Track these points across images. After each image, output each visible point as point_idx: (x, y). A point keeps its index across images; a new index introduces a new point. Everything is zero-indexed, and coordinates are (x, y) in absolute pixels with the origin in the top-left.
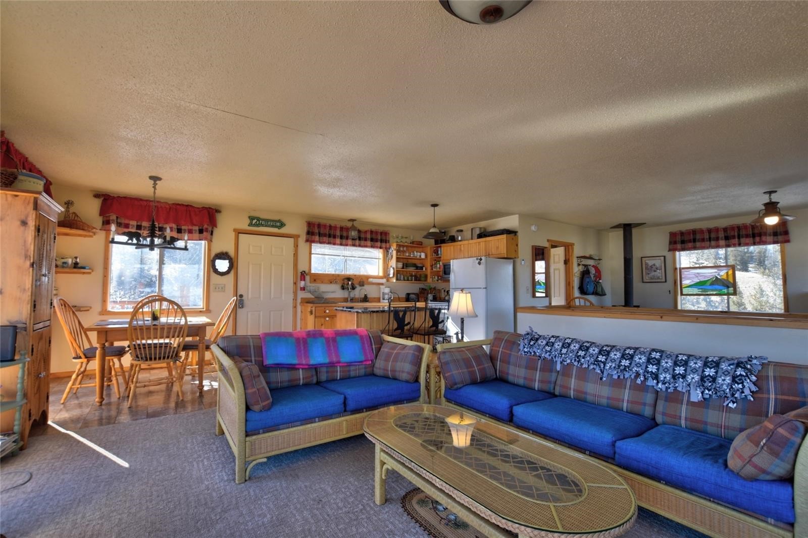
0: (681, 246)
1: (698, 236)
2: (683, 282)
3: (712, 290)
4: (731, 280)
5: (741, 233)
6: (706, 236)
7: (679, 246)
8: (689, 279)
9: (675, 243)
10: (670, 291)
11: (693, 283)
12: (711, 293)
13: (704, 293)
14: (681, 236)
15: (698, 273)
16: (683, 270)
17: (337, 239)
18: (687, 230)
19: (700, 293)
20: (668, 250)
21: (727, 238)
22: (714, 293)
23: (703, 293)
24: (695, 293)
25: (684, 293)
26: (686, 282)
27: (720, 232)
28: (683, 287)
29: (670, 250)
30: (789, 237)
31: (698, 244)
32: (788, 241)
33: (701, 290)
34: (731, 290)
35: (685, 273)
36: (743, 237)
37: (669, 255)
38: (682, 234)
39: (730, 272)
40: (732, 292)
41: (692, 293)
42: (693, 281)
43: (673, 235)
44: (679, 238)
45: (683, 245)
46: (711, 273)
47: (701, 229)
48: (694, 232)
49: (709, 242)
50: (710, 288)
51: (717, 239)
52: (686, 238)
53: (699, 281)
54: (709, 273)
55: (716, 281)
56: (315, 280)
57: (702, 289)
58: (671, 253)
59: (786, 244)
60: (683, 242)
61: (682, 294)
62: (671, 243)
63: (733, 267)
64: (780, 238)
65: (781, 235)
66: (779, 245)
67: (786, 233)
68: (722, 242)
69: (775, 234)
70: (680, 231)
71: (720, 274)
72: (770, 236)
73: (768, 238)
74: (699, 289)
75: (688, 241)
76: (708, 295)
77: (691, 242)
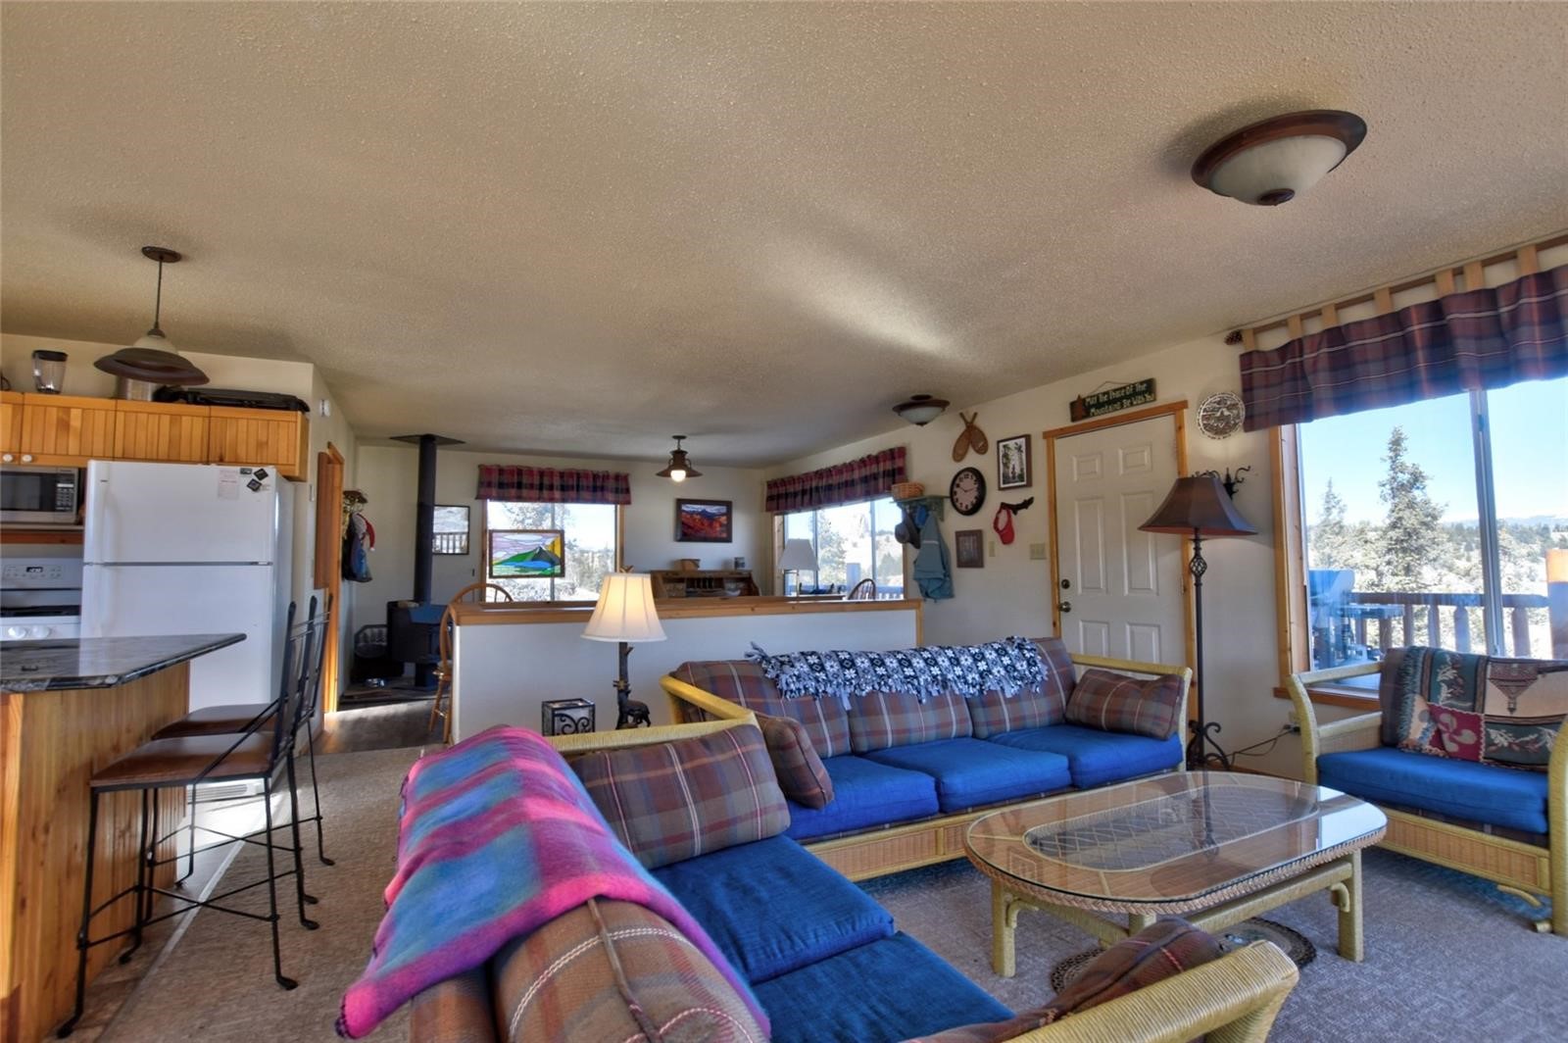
0: (499, 493)
1: (525, 480)
2: (494, 555)
3: (534, 569)
4: (558, 552)
5: (581, 484)
6: (536, 481)
7: (494, 491)
8: (502, 549)
9: (489, 485)
10: (474, 571)
11: (507, 557)
12: (533, 573)
13: (523, 574)
14: (500, 474)
15: (516, 541)
16: (494, 535)
18: (508, 466)
19: (518, 573)
20: (475, 496)
21: (563, 488)
22: (537, 573)
23: (520, 574)
24: (510, 574)
25: (494, 574)
26: (498, 555)
27: (555, 478)
28: (494, 562)
29: (478, 497)
30: (630, 497)
31: (525, 492)
32: (628, 502)
33: (520, 569)
34: (557, 569)
35: (497, 539)
36: (583, 489)
37: (476, 504)
38: (501, 471)
39: (558, 541)
40: (559, 571)
41: (506, 573)
42: (508, 554)
43: (485, 470)
44: (495, 478)
45: (501, 491)
46: (534, 541)
47: (528, 467)
48: (520, 471)
49: (538, 492)
50: (532, 565)
51: (551, 488)
52: (506, 479)
53: (517, 553)
54: (530, 541)
55: (539, 555)
57: (520, 567)
58: (479, 502)
59: (626, 506)
60: (501, 485)
61: (491, 576)
62: (481, 484)
63: (562, 533)
64: (621, 497)
65: (622, 492)
66: (619, 506)
67: (628, 491)
68: (557, 494)
69: (617, 491)
70: (499, 466)
71: (547, 542)
72: (612, 492)
73: (611, 496)
74: (516, 567)
75: (511, 485)
76: (528, 576)
77: (513, 487)
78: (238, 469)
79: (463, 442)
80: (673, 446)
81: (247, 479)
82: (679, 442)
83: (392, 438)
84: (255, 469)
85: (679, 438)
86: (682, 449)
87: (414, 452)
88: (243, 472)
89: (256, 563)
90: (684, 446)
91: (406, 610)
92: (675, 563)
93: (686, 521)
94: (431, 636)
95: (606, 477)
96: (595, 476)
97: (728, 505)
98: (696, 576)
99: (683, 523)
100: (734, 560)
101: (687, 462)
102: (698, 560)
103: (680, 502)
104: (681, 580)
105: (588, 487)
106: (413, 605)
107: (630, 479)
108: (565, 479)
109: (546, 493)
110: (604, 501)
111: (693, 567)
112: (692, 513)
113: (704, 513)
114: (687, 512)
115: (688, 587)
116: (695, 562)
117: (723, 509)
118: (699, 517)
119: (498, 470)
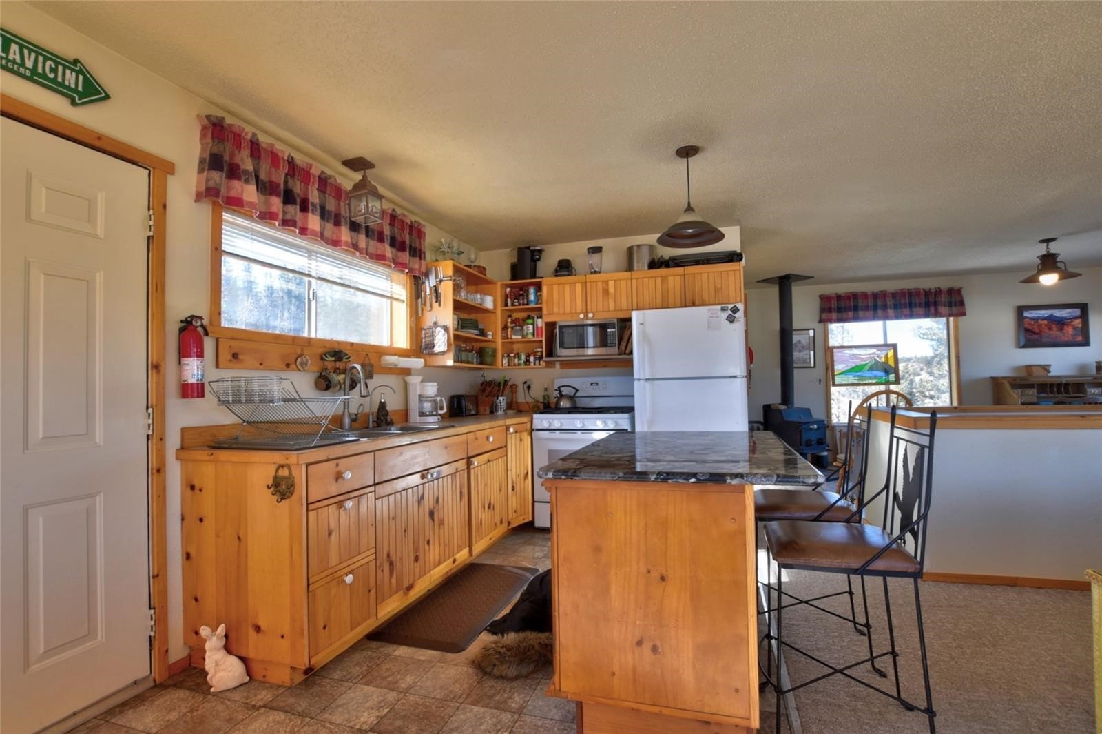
0: (838, 316)
1: (861, 303)
2: (836, 367)
3: (871, 378)
4: (891, 363)
5: (913, 301)
6: (871, 302)
7: (834, 315)
8: (843, 362)
9: (830, 310)
10: (820, 380)
11: (847, 369)
12: (870, 381)
13: (862, 382)
14: (838, 301)
15: (854, 355)
16: (835, 350)
17: (310, 215)
18: (846, 293)
19: (856, 382)
20: (817, 320)
21: (896, 307)
22: (874, 381)
23: (859, 382)
24: (850, 382)
25: (836, 383)
26: (839, 367)
27: (888, 299)
28: (836, 373)
29: (821, 321)
30: (964, 309)
31: (861, 313)
32: (964, 314)
33: (857, 378)
34: (892, 377)
35: (837, 353)
36: (915, 306)
37: (819, 327)
38: (839, 297)
39: (891, 353)
40: (894, 379)
41: (846, 382)
42: (847, 366)
43: (824, 299)
44: (834, 304)
45: (840, 314)
46: (869, 354)
47: (862, 292)
48: (855, 296)
49: (873, 312)
50: (868, 374)
51: (885, 307)
52: (843, 304)
53: (854, 365)
54: (866, 354)
55: (875, 366)
56: (235, 356)
57: (858, 376)
58: (821, 325)
59: (961, 319)
60: (839, 310)
61: (834, 384)
62: (822, 310)
63: (894, 347)
64: (955, 310)
65: (956, 306)
66: (951, 319)
67: (962, 303)
68: (891, 312)
69: (950, 305)
70: (837, 294)
71: (880, 356)
72: (945, 306)
73: (944, 310)
74: (855, 377)
75: (847, 309)
76: (866, 384)
77: (850, 310)
78: (719, 307)
79: (812, 277)
80: (1042, 250)
81: (725, 315)
82: (1047, 246)
83: (759, 282)
84: (730, 306)
85: (1048, 241)
86: (1052, 251)
87: (774, 291)
88: (723, 309)
89: (735, 377)
90: (1054, 248)
91: (780, 411)
92: (1018, 369)
93: (1028, 327)
94: (801, 432)
95: (938, 292)
96: (927, 293)
97: (1084, 308)
98: (1049, 381)
99: (1027, 330)
100: (1095, 364)
101: (1059, 264)
102: (1049, 365)
103: (1020, 310)
104: (1031, 386)
105: (920, 304)
106: (783, 407)
107: (964, 293)
108: (898, 299)
109: (880, 312)
110: (937, 314)
111: (1042, 373)
112: (1036, 319)
113: (1051, 319)
114: (1030, 319)
115: (1038, 393)
116: (1046, 368)
117: (1077, 312)
118: (1045, 322)
119: (837, 297)
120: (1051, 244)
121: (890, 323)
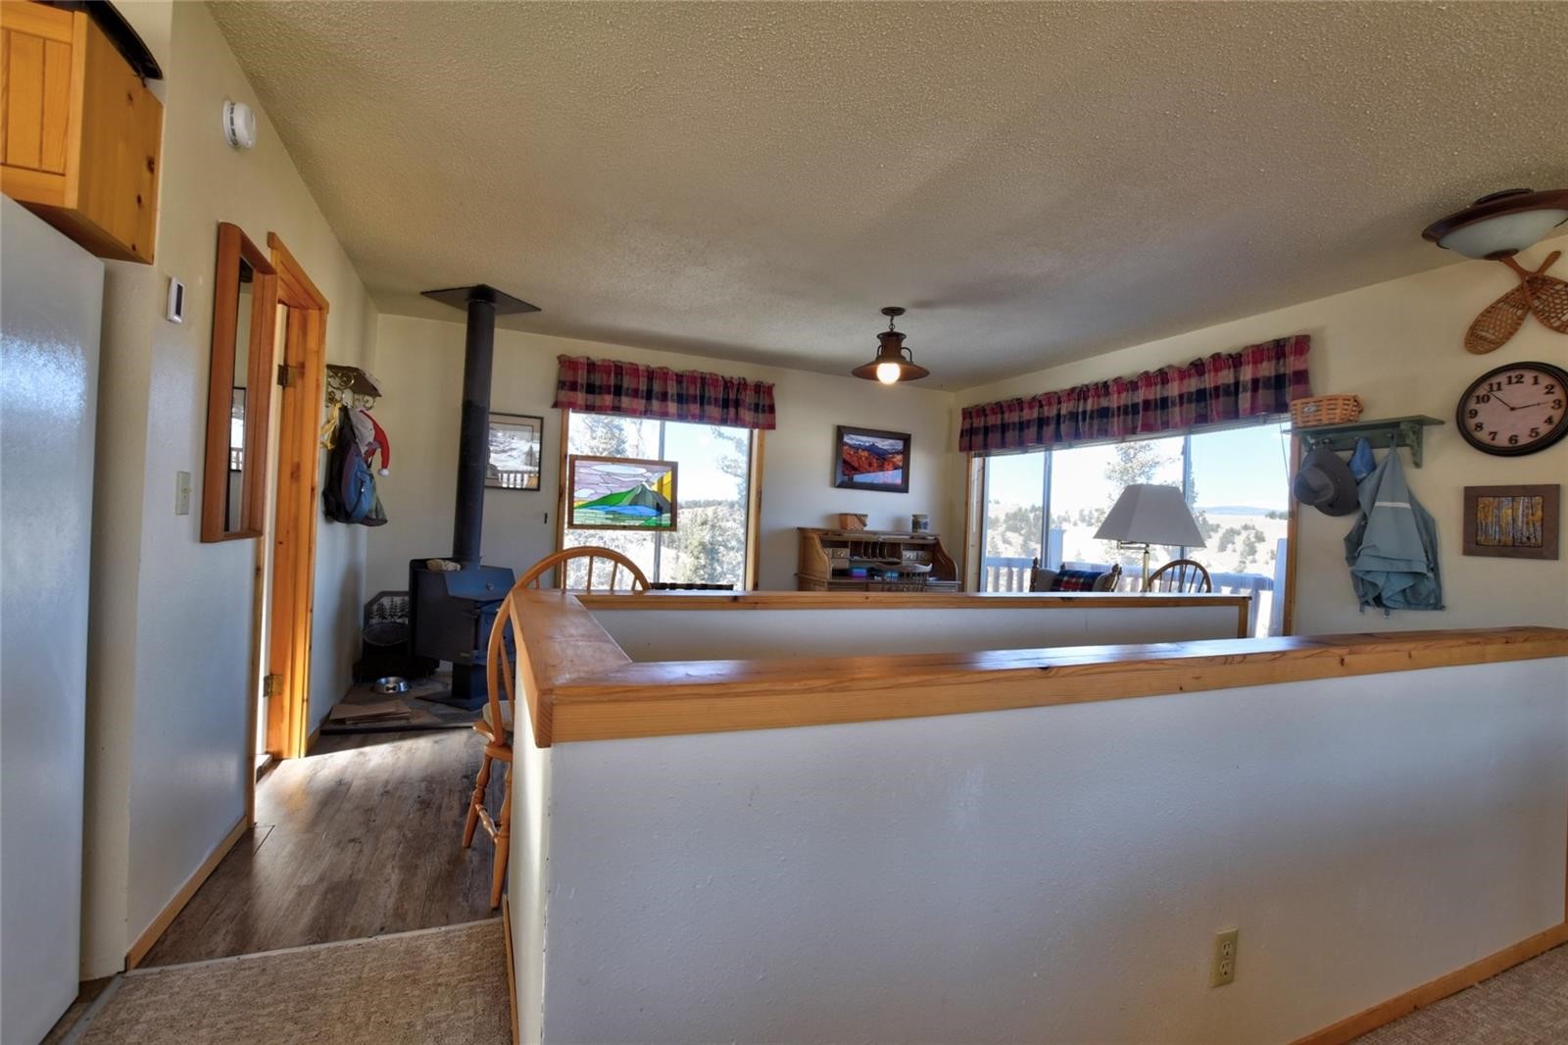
0: (586, 400)
1: (627, 382)
2: (576, 494)
3: (633, 517)
4: (667, 494)
5: (707, 395)
6: (643, 387)
7: (580, 397)
8: (589, 485)
9: (574, 387)
10: (547, 515)
11: (596, 498)
12: (632, 523)
13: (618, 524)
14: (589, 372)
15: (608, 474)
16: (577, 463)
18: (604, 360)
19: (609, 522)
20: (551, 402)
21: (681, 399)
22: (636, 523)
23: (613, 523)
24: (598, 522)
25: (575, 523)
26: (582, 494)
27: (669, 383)
28: (575, 505)
29: (555, 405)
30: (774, 418)
31: (626, 401)
32: (772, 426)
33: (611, 516)
34: (666, 518)
35: (582, 471)
36: (709, 403)
37: (551, 416)
38: (591, 366)
39: (668, 478)
40: (669, 522)
41: (592, 522)
42: (596, 493)
43: (567, 363)
44: (582, 377)
45: (590, 397)
46: (635, 476)
47: (631, 364)
48: (618, 369)
49: (644, 401)
50: (630, 511)
51: (664, 397)
52: (598, 379)
53: (609, 493)
54: (630, 475)
55: (639, 497)
57: (614, 512)
58: (557, 412)
59: (769, 433)
60: (591, 389)
61: (571, 525)
62: (561, 385)
63: (674, 467)
64: (762, 418)
65: (764, 411)
66: (756, 432)
67: (772, 409)
68: (672, 407)
69: (756, 408)
70: (588, 358)
71: (652, 481)
72: (749, 409)
73: (747, 415)
74: (607, 513)
75: (603, 390)
76: (624, 528)
77: (609, 393)
79: (538, 309)
82: (892, 320)
83: (427, 293)
85: (893, 312)
86: (897, 330)
91: (441, 574)
92: (830, 517)
93: (847, 458)
94: (477, 621)
95: (742, 385)
96: (728, 384)
97: (906, 439)
98: (865, 538)
99: (845, 462)
100: (912, 518)
102: (865, 516)
103: (841, 432)
104: (843, 544)
105: (716, 400)
106: (451, 566)
107: (776, 393)
108: (685, 385)
109: (656, 404)
110: (737, 422)
111: (857, 525)
112: (856, 448)
113: (872, 449)
114: (850, 446)
115: (851, 555)
116: (861, 519)
117: (899, 445)
118: (866, 454)
119: (588, 365)
120: (897, 319)
121: (672, 426)
